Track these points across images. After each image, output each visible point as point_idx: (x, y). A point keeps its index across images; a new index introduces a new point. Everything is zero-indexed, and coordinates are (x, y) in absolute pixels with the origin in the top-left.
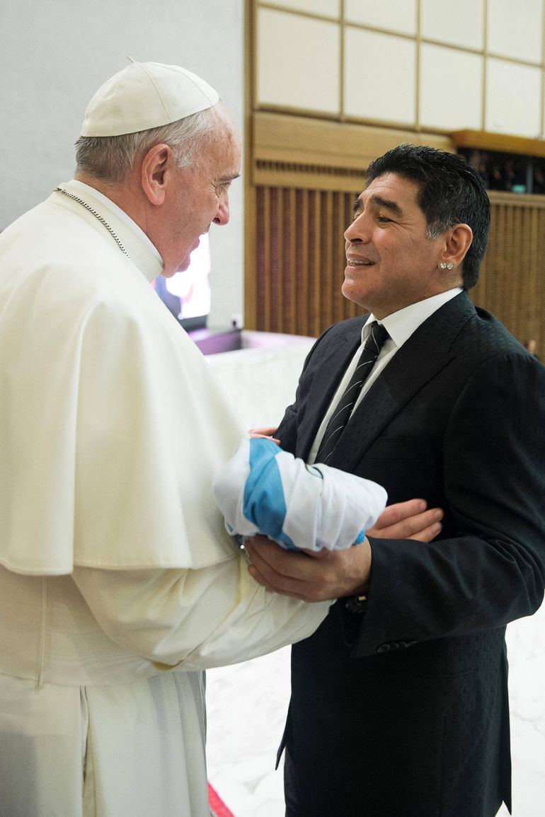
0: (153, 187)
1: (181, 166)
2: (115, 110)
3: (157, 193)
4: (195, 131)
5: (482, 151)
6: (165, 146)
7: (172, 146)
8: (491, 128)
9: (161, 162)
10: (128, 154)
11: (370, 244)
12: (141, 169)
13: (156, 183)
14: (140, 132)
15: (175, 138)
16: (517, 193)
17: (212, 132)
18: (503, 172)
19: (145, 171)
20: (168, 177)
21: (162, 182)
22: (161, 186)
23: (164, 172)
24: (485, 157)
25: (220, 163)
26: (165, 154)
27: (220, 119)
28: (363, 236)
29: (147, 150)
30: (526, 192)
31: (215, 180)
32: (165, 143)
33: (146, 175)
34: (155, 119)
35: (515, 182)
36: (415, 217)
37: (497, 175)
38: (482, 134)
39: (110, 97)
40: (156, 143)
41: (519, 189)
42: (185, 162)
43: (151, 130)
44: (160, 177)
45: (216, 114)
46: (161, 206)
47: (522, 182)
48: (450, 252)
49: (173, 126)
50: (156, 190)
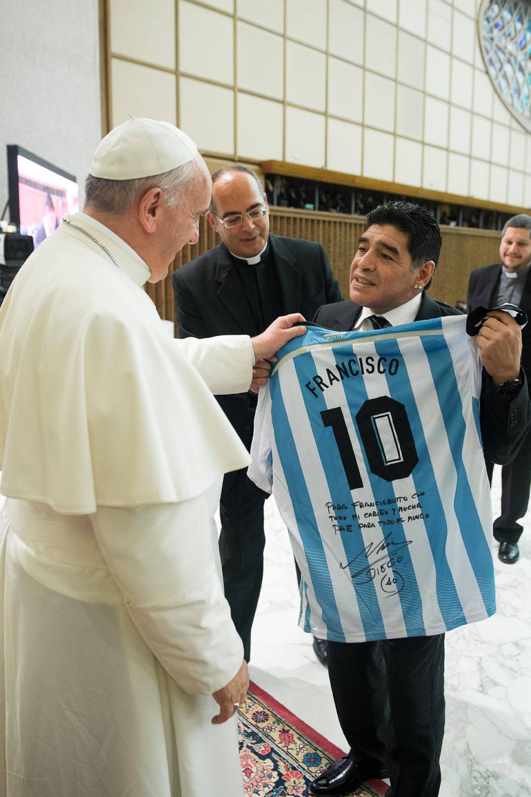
0: (147, 219)
1: (169, 204)
2: (121, 160)
3: (151, 224)
4: (182, 178)
5: (283, 177)
6: (159, 190)
7: (163, 190)
8: (290, 159)
9: (154, 201)
10: (130, 195)
11: (375, 273)
12: (139, 206)
13: (150, 216)
14: (139, 179)
15: (166, 184)
16: (309, 209)
17: (193, 179)
18: (298, 193)
19: (142, 208)
20: (159, 212)
21: (154, 215)
22: (154, 218)
23: (156, 207)
24: (284, 181)
25: (197, 202)
26: (158, 195)
27: (199, 169)
28: (371, 267)
29: (145, 192)
30: (314, 209)
31: (193, 214)
32: (159, 187)
33: (143, 211)
34: (151, 169)
35: (306, 202)
36: (406, 258)
37: (293, 195)
38: (283, 164)
39: (116, 149)
40: (152, 187)
41: (309, 206)
42: (172, 202)
43: (148, 178)
44: (153, 211)
45: (196, 164)
46: (154, 233)
47: (312, 202)
48: (421, 278)
49: (166, 175)
50: (150, 221)
